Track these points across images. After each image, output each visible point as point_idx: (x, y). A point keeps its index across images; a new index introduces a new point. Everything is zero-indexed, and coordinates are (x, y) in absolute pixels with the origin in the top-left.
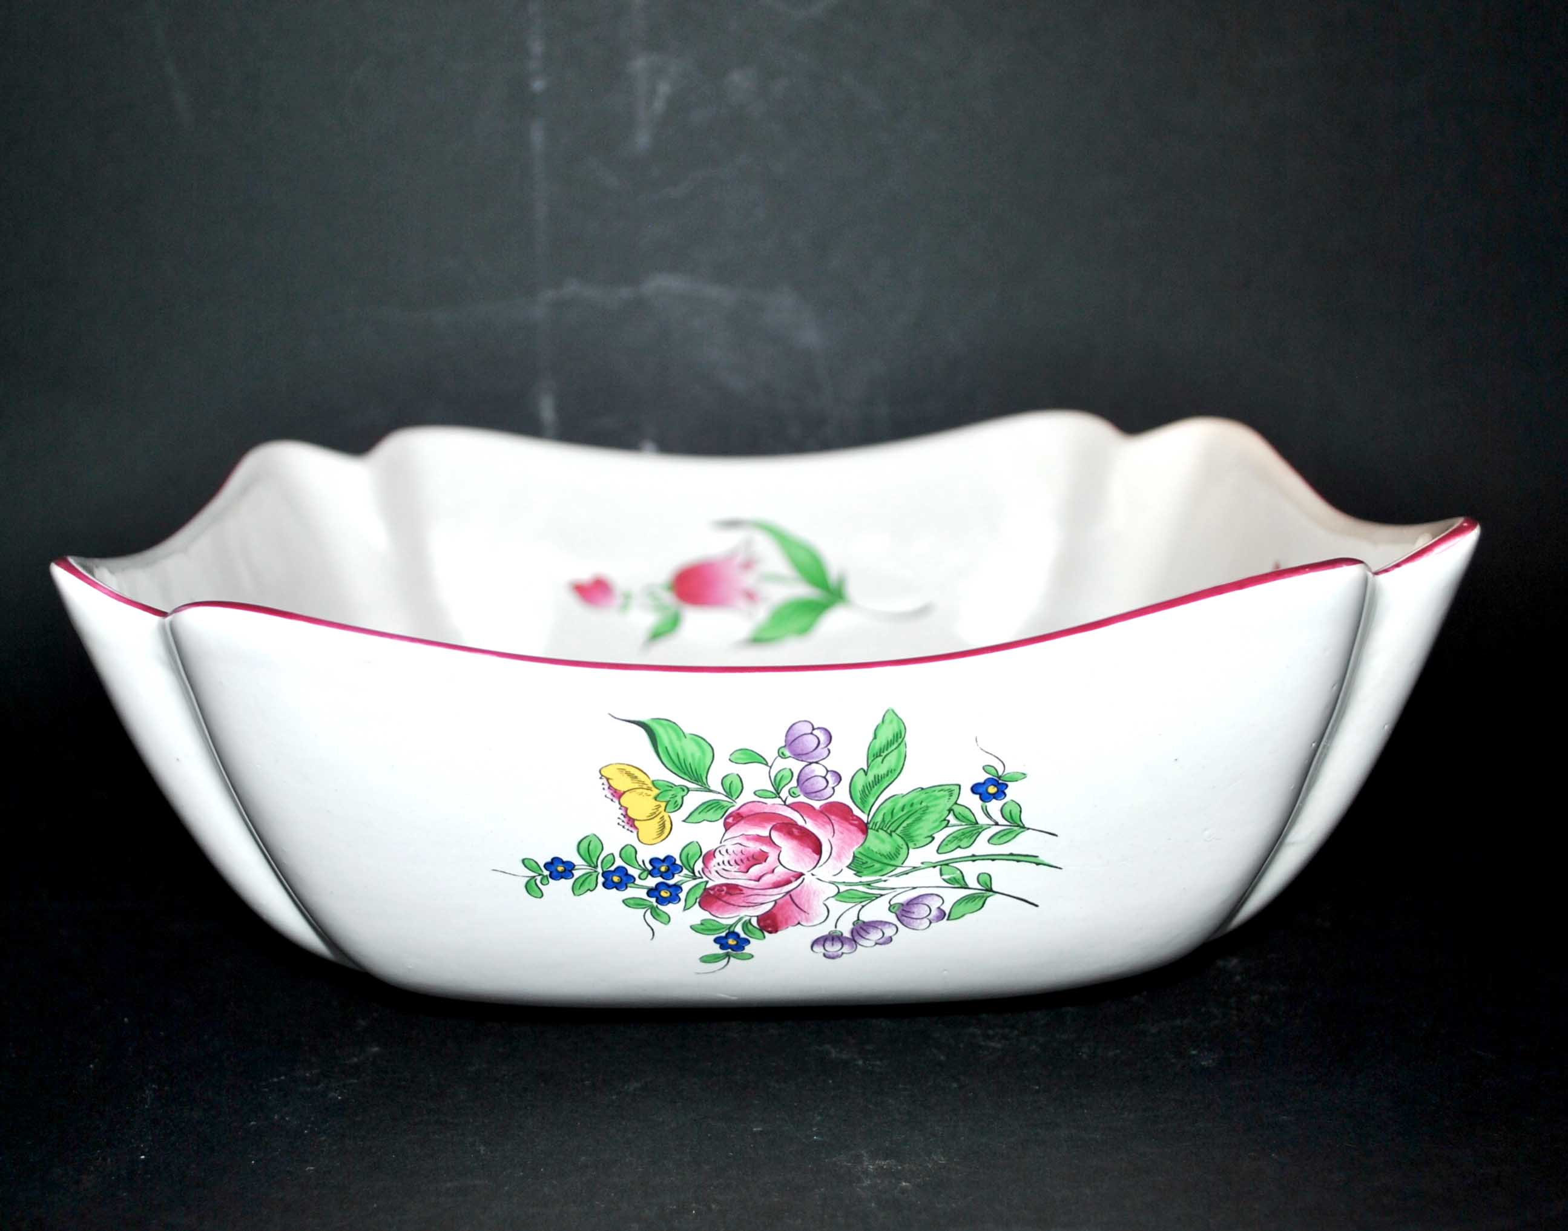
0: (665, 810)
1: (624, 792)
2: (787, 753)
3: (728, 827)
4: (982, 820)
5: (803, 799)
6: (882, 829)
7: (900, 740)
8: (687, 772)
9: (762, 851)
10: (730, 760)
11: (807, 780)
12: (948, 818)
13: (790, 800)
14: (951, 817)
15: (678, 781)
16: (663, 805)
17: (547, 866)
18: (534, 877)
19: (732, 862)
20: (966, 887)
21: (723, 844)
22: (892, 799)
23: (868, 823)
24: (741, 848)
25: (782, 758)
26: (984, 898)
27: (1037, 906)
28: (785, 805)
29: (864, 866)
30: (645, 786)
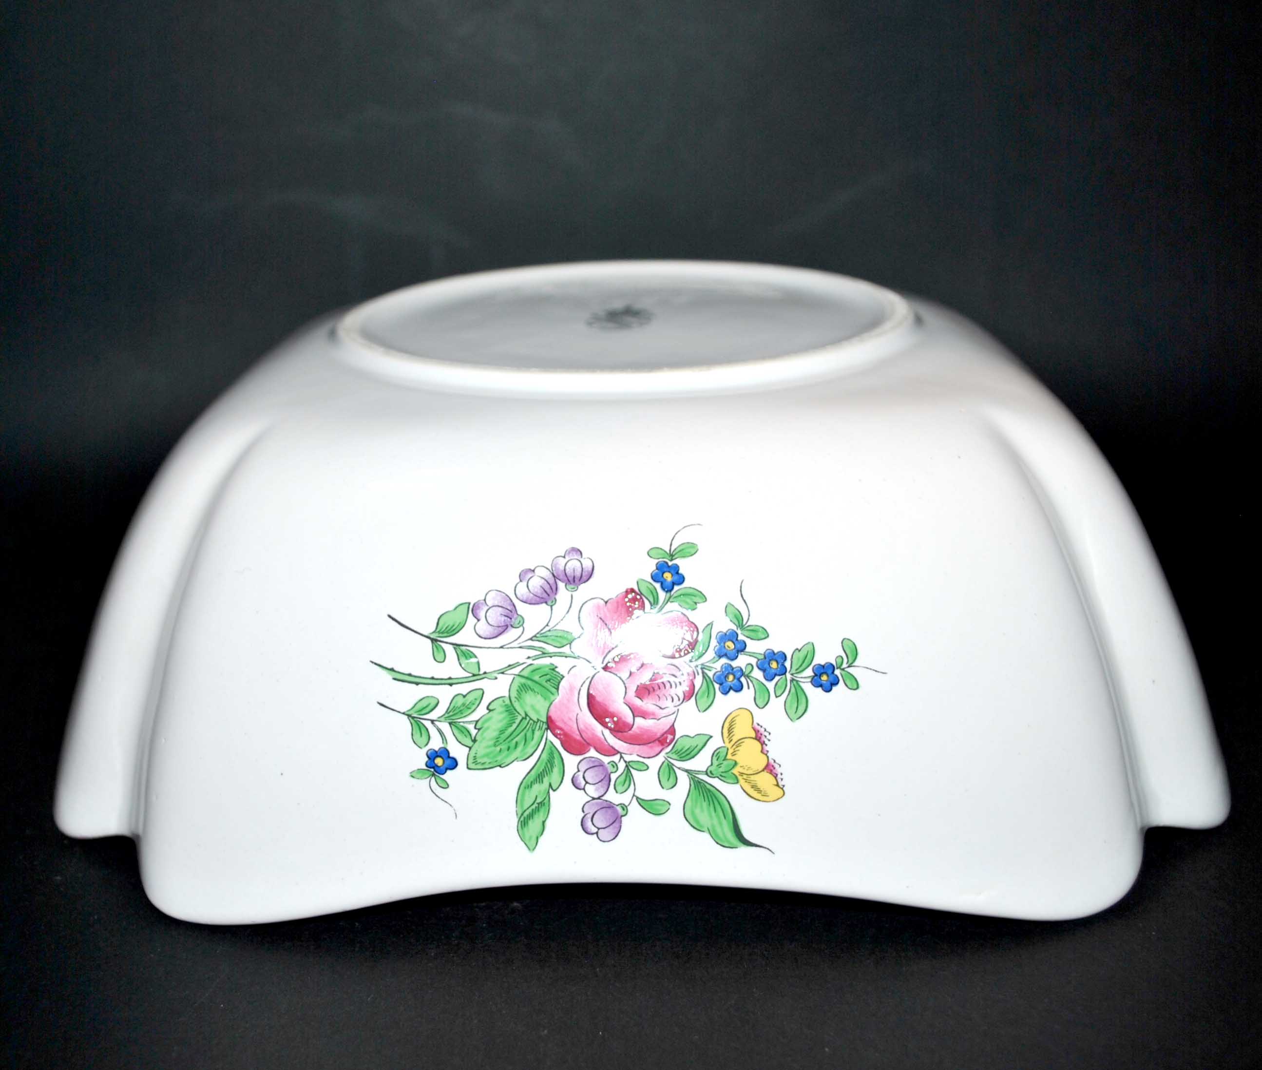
0: (728, 749)
1: (763, 770)
2: (619, 809)
3: (672, 730)
4: (445, 727)
5: (606, 760)
6: (534, 722)
7: (522, 819)
8: (707, 790)
9: (640, 699)
10: (670, 804)
11: (602, 780)
12: (477, 731)
13: (616, 758)
14: (474, 732)
15: (715, 782)
16: (729, 756)
17: (835, 683)
18: (849, 667)
19: (668, 685)
20: (456, 646)
21: (676, 709)
22: (526, 757)
23: (547, 729)
24: (660, 704)
25: (624, 804)
26: (438, 630)
27: (390, 616)
28: (621, 753)
29: (548, 677)
30: (745, 777)
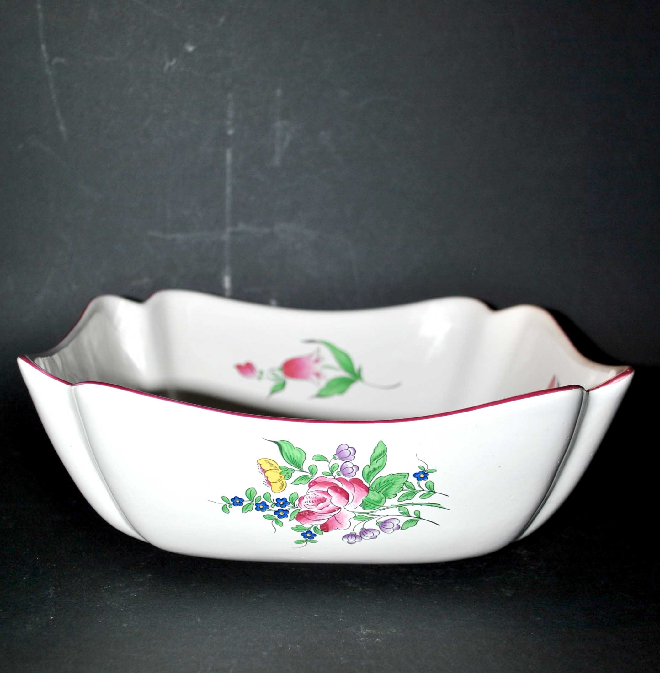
0: (284, 479)
1: (267, 471)
2: (337, 457)
3: (310, 486)
4: (417, 488)
5: (342, 476)
6: (375, 490)
7: (384, 454)
8: (294, 463)
9: (324, 497)
10: (312, 459)
11: (344, 469)
12: (403, 487)
13: (337, 477)
14: (404, 487)
15: (290, 467)
16: (283, 476)
17: (232, 500)
18: (226, 504)
19: (311, 502)
20: (409, 516)
21: (308, 494)
22: (380, 478)
23: (369, 488)
24: (315, 496)
25: (335, 459)
26: (416, 521)
27: (439, 525)
28: (335, 479)
29: (367, 506)
30: (276, 469)
